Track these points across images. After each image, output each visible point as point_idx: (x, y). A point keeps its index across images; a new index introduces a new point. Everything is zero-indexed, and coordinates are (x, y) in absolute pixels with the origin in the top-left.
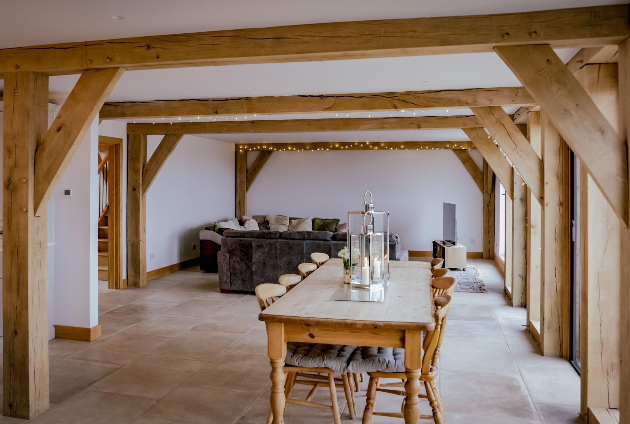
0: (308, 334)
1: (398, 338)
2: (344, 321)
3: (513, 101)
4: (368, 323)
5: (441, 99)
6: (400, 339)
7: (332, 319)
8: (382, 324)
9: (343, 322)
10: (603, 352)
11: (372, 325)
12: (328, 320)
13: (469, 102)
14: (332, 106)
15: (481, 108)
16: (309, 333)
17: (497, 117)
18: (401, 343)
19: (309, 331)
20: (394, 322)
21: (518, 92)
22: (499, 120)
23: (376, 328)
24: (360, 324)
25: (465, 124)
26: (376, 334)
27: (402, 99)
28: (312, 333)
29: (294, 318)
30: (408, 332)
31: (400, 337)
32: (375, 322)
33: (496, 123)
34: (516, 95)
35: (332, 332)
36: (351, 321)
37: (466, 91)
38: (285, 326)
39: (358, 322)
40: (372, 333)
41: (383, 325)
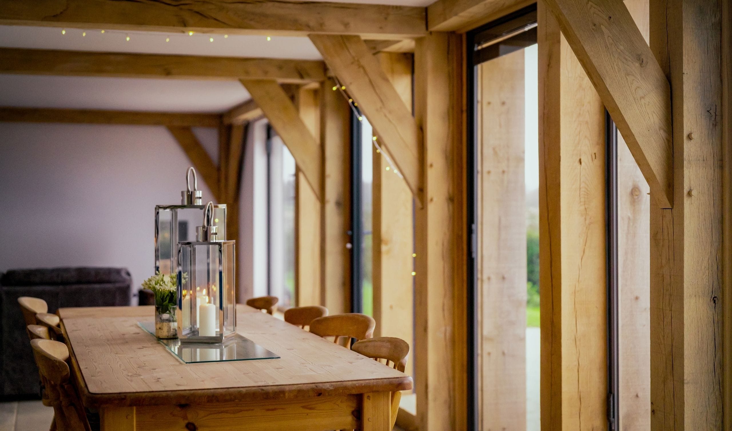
0: (184, 423)
1: (349, 410)
2: (262, 390)
3: (381, 28)
4: (304, 387)
5: (266, 16)
6: (353, 413)
7: (238, 388)
8: (330, 386)
9: (260, 390)
10: (581, 412)
11: (313, 389)
12: (230, 389)
13: (311, 24)
14: (61, 13)
15: (328, 36)
16: (186, 422)
17: (353, 54)
18: (355, 419)
19: (185, 418)
20: (349, 381)
21: (388, 14)
22: (356, 59)
23: (319, 394)
24: (290, 391)
25: (247, 73)
26: (311, 409)
27: (196, 9)
28: (191, 421)
29: (164, 394)
30: (369, 397)
31: (353, 409)
32: (317, 385)
33: (352, 63)
34: (386, 19)
35: (232, 416)
36: (275, 388)
37: (306, 5)
38: (138, 413)
39: (287, 388)
40: (304, 407)
41: (331, 388)
